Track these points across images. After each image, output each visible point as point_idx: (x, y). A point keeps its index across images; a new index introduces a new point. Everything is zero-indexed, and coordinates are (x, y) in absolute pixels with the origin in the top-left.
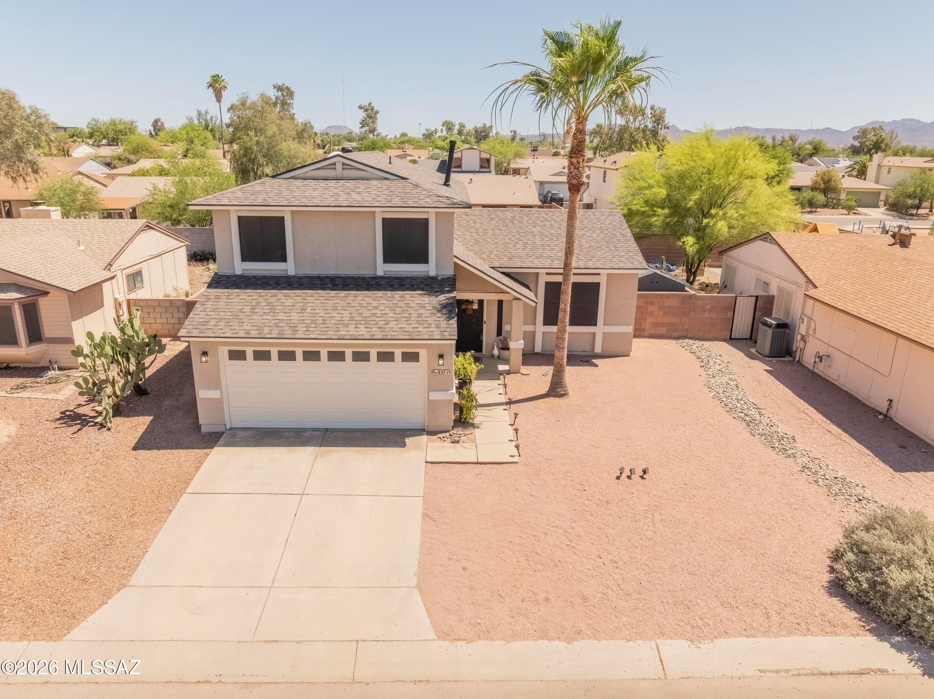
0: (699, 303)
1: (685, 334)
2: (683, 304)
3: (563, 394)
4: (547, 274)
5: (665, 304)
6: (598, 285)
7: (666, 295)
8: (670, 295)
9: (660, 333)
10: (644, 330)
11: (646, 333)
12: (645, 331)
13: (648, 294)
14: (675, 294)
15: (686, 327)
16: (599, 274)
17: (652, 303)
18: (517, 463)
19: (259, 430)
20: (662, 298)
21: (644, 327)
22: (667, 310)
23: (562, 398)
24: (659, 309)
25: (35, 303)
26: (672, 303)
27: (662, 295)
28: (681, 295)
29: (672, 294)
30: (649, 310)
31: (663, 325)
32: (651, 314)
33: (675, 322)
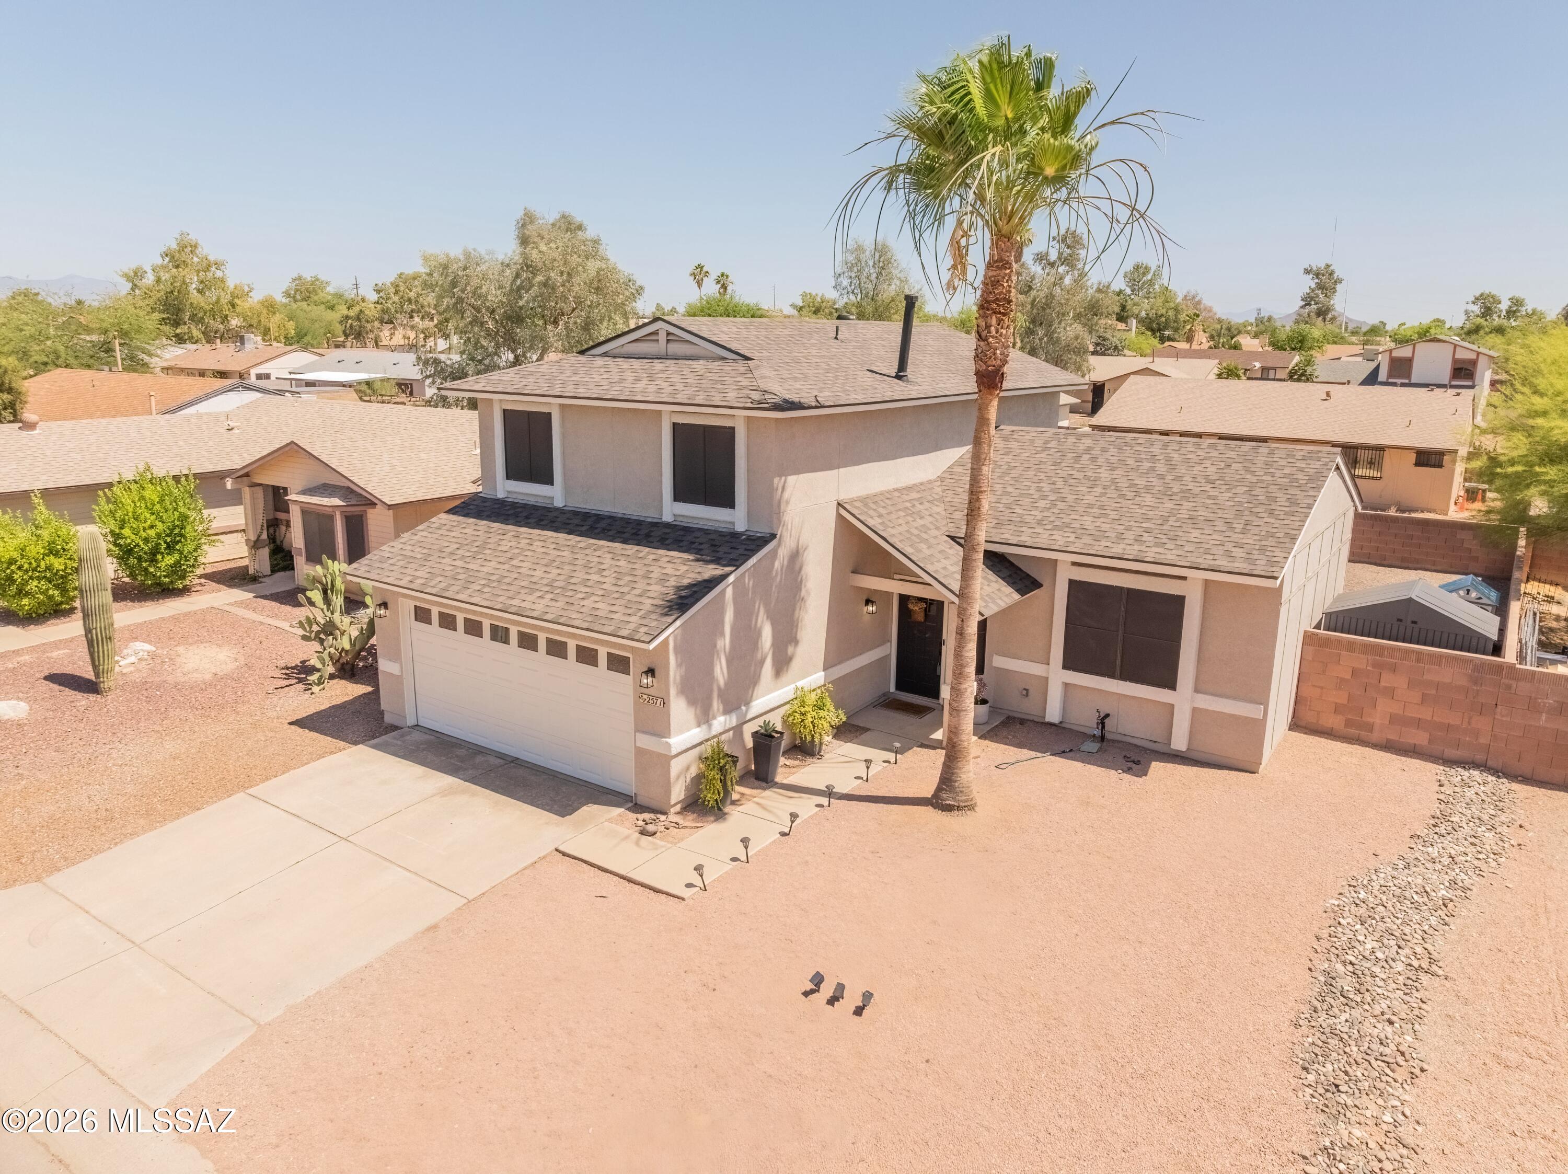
0: (1524, 688)
1: (1480, 757)
2: (1476, 683)
3: (949, 805)
4: (1074, 564)
5: (1427, 677)
6: (1179, 601)
7: (1431, 655)
8: (1441, 656)
9: (1412, 741)
10: (1370, 728)
11: (1375, 736)
12: (1371, 731)
13: (1383, 647)
14: (1456, 658)
15: (1483, 740)
16: (1185, 578)
17: (1394, 669)
18: (683, 899)
19: (441, 736)
20: (1418, 661)
21: (1371, 720)
22: (1433, 692)
23: (948, 814)
24: (1411, 684)
25: (361, 516)
26: (1446, 675)
27: (1419, 653)
28: (1471, 660)
29: (1448, 657)
30: (1383, 684)
31: (1418, 723)
32: (1390, 693)
33: (1452, 722)
